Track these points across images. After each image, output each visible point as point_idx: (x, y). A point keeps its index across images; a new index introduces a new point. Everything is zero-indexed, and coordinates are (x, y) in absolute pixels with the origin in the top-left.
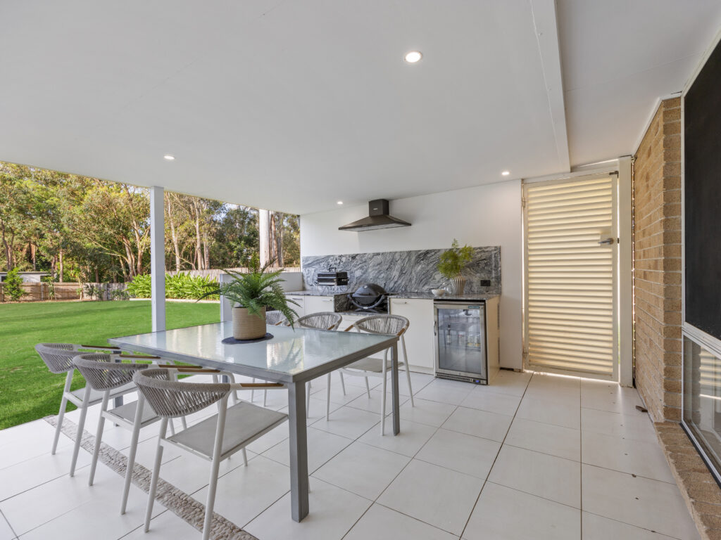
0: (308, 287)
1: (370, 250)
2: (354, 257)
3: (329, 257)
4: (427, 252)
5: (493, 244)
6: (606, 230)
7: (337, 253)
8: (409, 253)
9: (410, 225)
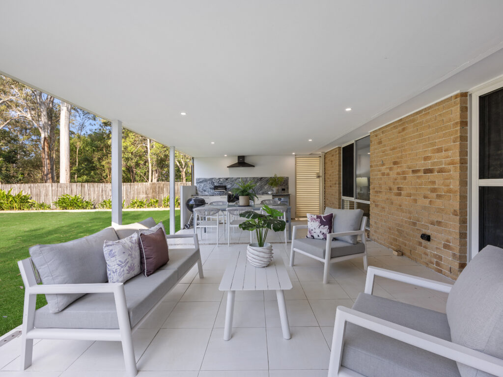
0: (199, 193)
1: (235, 176)
2: (227, 179)
3: (213, 178)
4: (261, 178)
5: (286, 176)
6: (318, 173)
7: (218, 177)
8: (254, 178)
9: (254, 166)
